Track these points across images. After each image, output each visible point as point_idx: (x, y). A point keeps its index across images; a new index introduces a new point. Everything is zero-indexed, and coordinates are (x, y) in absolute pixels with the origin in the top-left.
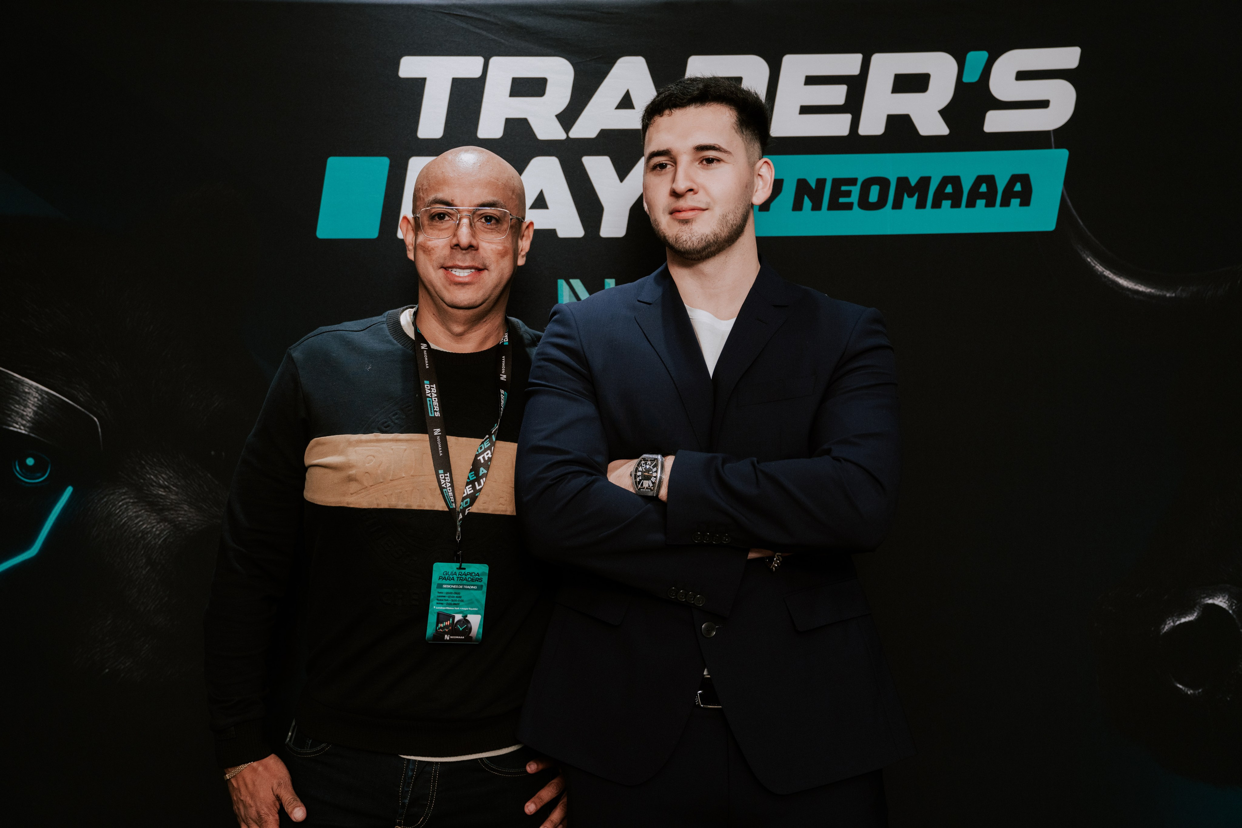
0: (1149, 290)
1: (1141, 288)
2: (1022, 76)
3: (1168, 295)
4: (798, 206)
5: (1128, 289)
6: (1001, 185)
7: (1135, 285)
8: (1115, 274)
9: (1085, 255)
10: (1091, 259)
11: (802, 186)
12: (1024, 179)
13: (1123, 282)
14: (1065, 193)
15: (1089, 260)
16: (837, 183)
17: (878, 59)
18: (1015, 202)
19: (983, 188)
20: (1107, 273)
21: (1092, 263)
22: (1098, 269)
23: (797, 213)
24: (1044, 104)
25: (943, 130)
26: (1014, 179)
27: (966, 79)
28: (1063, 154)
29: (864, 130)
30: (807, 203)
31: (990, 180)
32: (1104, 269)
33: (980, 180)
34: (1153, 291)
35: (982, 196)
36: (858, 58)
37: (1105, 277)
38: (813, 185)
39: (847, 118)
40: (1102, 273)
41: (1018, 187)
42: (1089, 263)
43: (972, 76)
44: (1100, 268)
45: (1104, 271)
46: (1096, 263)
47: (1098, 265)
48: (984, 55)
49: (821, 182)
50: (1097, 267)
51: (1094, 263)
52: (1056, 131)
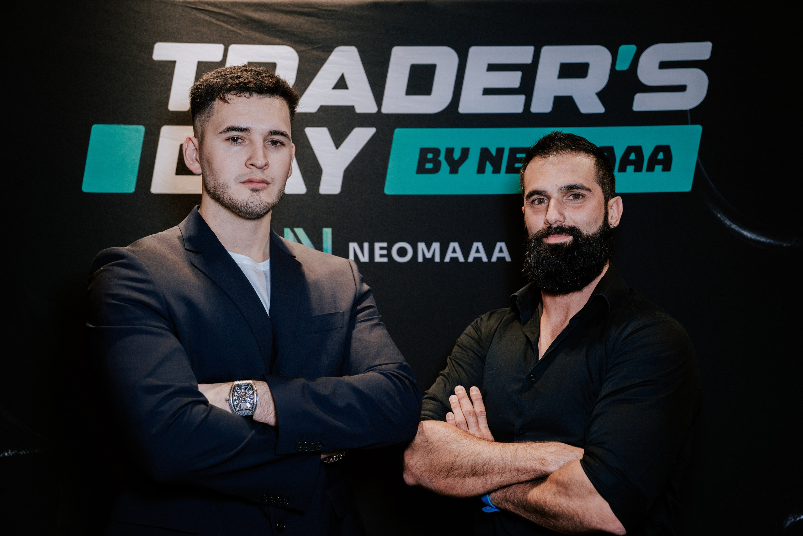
0: (768, 241)
1: (763, 239)
2: (664, 65)
3: (785, 245)
4: (481, 170)
5: (751, 239)
6: (647, 154)
7: (758, 237)
8: (740, 227)
9: (716, 212)
10: (721, 215)
11: (485, 154)
12: (666, 149)
13: (746, 233)
14: (699, 160)
15: (719, 215)
16: (513, 151)
17: (546, 51)
18: (659, 168)
19: (633, 156)
20: (734, 226)
21: (722, 219)
22: (726, 223)
23: (481, 175)
24: (682, 88)
25: (598, 108)
26: (658, 149)
27: (618, 68)
28: (699, 129)
29: (535, 108)
30: (489, 167)
31: (638, 150)
32: (731, 223)
33: (630, 150)
34: (772, 241)
35: (631, 163)
36: (531, 49)
37: (732, 229)
38: (494, 153)
39: (522, 98)
40: (730, 226)
41: (661, 156)
42: (719, 218)
43: (623, 65)
44: (728, 222)
45: (731, 225)
46: (725, 218)
47: (727, 219)
48: (632, 48)
49: (500, 151)
50: (726, 222)
51: (724, 219)
52: (692, 111)
